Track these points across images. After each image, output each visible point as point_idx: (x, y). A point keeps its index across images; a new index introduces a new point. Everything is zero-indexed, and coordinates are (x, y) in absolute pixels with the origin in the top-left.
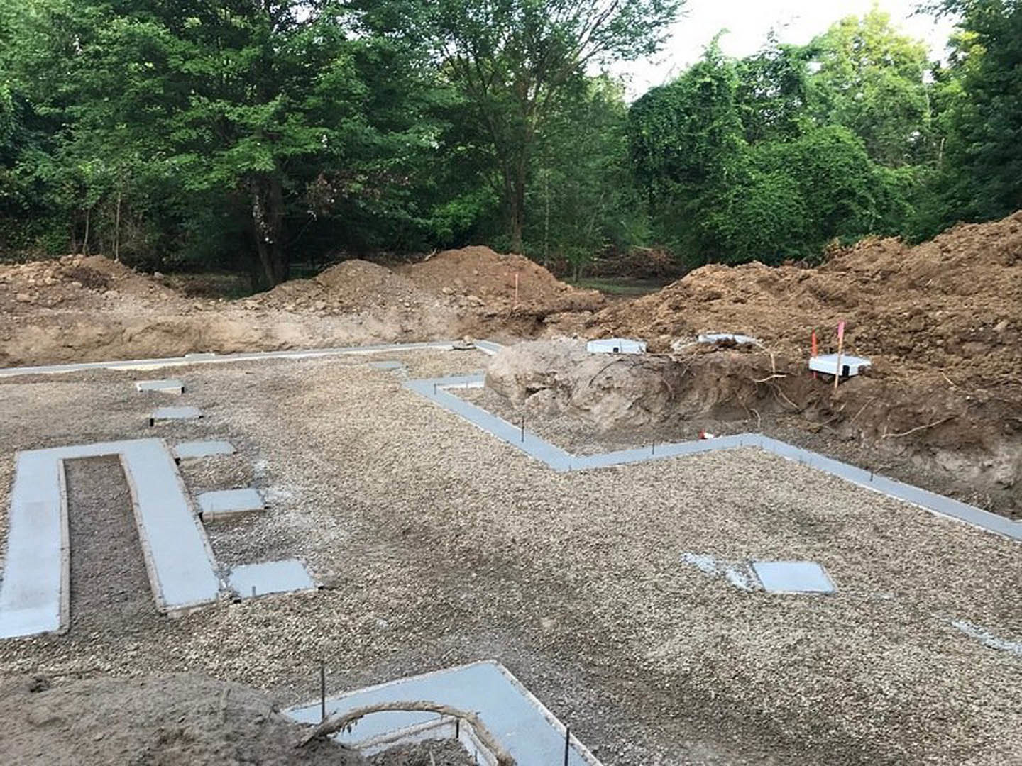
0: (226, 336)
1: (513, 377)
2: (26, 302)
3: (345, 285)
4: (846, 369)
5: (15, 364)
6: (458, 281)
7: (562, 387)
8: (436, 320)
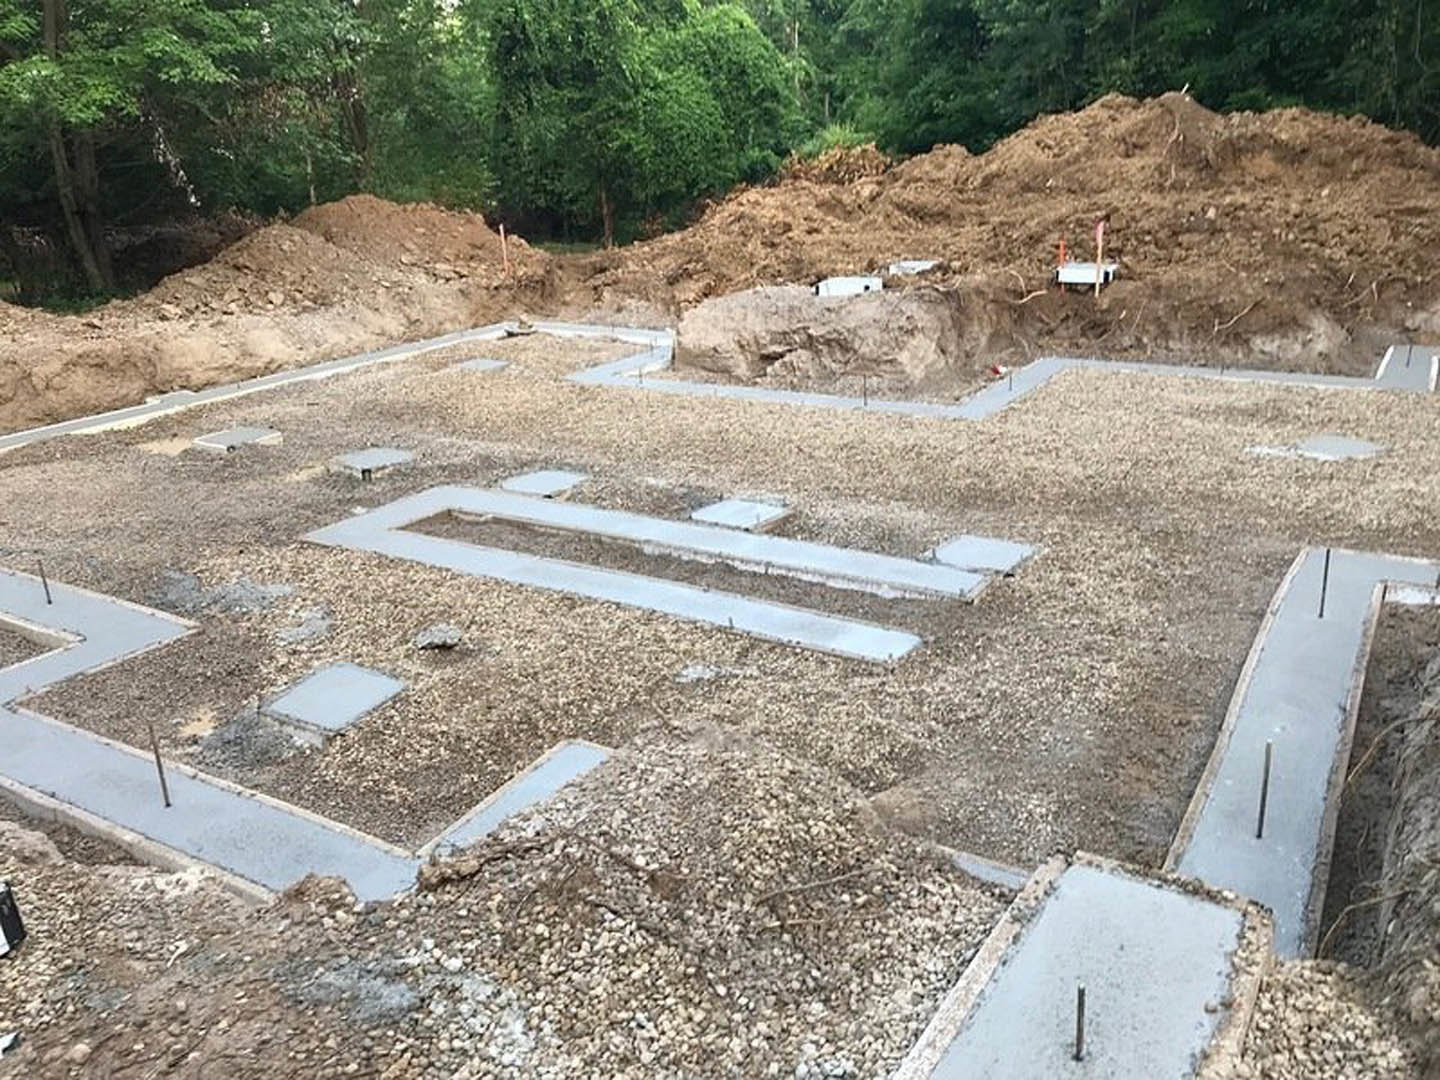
1: (733, 345)
7: (828, 342)
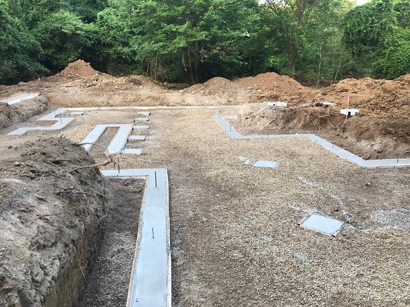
0: (170, 101)
1: (244, 114)
2: (117, 89)
3: (212, 86)
4: (349, 113)
5: (111, 106)
6: (255, 85)
7: (254, 117)
8: (241, 98)
